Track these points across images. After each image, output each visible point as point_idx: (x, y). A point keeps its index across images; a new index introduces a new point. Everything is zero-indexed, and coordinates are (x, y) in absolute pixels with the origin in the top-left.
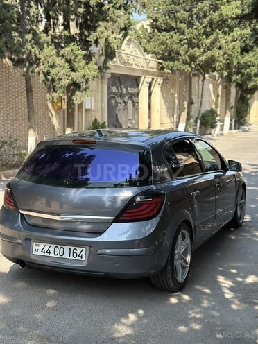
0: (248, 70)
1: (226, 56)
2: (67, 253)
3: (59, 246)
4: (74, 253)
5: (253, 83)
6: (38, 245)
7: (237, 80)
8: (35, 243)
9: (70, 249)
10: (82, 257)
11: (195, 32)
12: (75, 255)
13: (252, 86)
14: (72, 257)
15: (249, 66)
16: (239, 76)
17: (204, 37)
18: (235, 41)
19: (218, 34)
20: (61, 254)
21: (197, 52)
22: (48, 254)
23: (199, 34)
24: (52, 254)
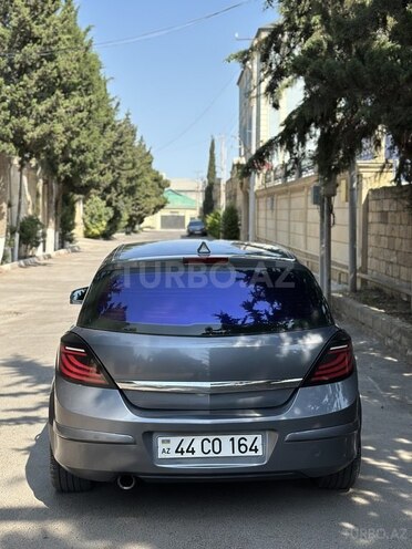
0: (82, 157)
1: (69, 133)
2: (227, 447)
3: (211, 438)
4: (240, 445)
5: (88, 178)
6: (169, 441)
7: (65, 171)
8: (160, 439)
9: (232, 439)
10: (256, 450)
11: (22, 92)
12: (243, 449)
13: (88, 182)
14: (237, 453)
15: (83, 152)
16: (69, 165)
17: (35, 100)
18: (81, 111)
19: (58, 97)
20: (217, 450)
21: (27, 123)
22: (190, 455)
23: (29, 96)
24: (198, 454)
